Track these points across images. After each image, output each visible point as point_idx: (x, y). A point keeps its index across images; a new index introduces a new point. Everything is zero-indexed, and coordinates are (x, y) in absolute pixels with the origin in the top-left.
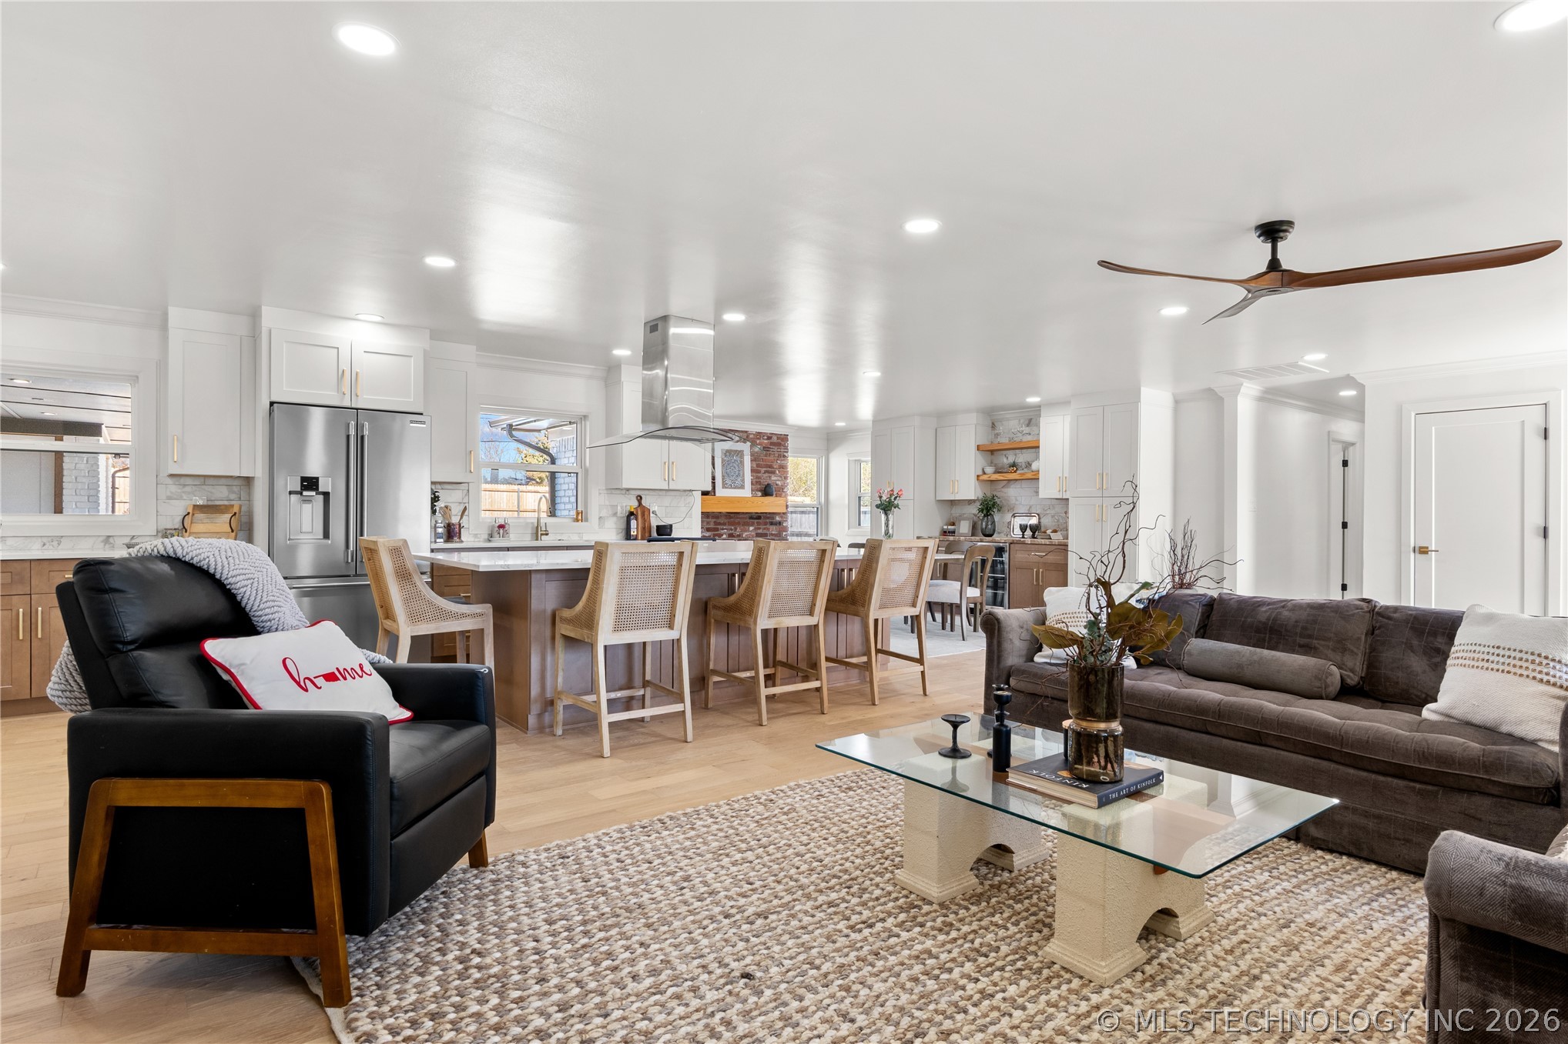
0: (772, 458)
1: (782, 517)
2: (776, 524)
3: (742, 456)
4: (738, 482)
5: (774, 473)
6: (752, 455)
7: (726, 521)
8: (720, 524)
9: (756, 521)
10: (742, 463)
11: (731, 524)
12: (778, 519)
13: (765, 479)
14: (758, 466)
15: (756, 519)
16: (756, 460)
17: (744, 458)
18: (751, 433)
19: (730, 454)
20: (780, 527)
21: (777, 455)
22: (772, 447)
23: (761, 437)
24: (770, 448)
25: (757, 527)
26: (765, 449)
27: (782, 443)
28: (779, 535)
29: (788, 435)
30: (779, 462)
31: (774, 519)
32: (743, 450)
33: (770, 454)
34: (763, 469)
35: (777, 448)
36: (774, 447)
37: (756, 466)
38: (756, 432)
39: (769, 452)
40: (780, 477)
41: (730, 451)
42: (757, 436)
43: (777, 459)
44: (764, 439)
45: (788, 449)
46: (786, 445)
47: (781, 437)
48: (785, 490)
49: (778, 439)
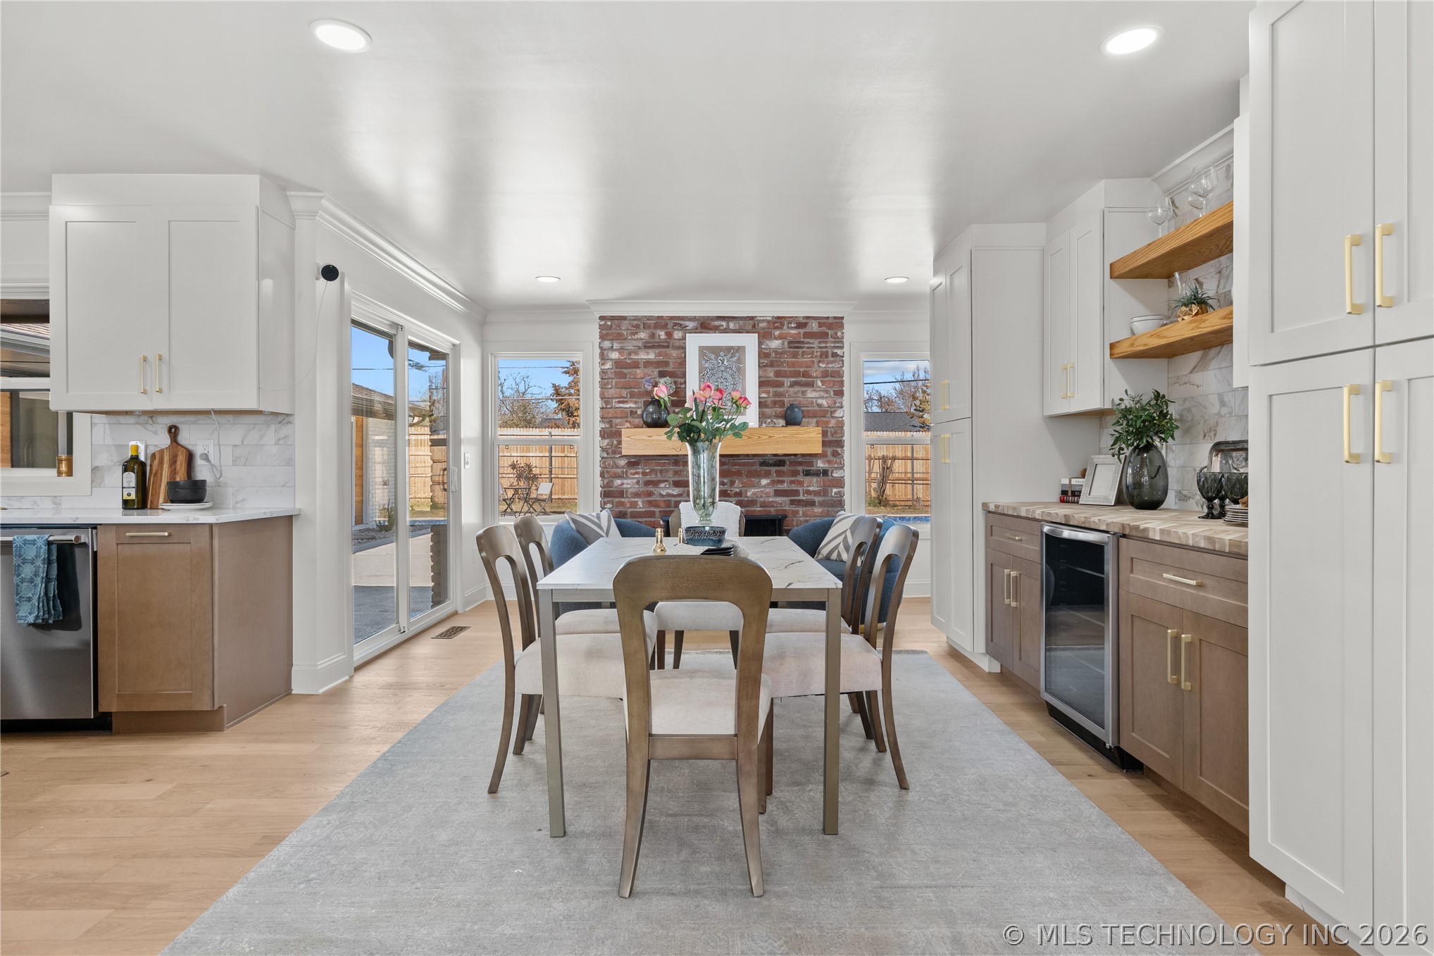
0: (807, 359)
1: (829, 462)
2: (817, 474)
3: (741, 361)
5: (811, 385)
6: (762, 354)
9: (773, 469)
10: (740, 372)
11: (724, 475)
12: (820, 464)
13: (791, 394)
14: (778, 374)
15: (775, 465)
16: (772, 365)
17: (745, 362)
18: (762, 318)
19: (717, 356)
20: (825, 478)
21: (819, 353)
22: (806, 340)
23: (782, 325)
24: (803, 342)
25: (776, 479)
26: (792, 345)
27: (830, 332)
28: (824, 492)
29: (842, 318)
30: (823, 366)
31: (812, 465)
32: (744, 347)
33: (803, 352)
34: (785, 380)
35: (820, 343)
36: (811, 341)
37: (772, 375)
38: (773, 317)
39: (801, 350)
40: (826, 391)
41: (716, 350)
42: (775, 323)
43: (819, 362)
44: (788, 328)
45: (843, 342)
46: (839, 334)
47: (828, 321)
48: (837, 415)
49: (819, 327)
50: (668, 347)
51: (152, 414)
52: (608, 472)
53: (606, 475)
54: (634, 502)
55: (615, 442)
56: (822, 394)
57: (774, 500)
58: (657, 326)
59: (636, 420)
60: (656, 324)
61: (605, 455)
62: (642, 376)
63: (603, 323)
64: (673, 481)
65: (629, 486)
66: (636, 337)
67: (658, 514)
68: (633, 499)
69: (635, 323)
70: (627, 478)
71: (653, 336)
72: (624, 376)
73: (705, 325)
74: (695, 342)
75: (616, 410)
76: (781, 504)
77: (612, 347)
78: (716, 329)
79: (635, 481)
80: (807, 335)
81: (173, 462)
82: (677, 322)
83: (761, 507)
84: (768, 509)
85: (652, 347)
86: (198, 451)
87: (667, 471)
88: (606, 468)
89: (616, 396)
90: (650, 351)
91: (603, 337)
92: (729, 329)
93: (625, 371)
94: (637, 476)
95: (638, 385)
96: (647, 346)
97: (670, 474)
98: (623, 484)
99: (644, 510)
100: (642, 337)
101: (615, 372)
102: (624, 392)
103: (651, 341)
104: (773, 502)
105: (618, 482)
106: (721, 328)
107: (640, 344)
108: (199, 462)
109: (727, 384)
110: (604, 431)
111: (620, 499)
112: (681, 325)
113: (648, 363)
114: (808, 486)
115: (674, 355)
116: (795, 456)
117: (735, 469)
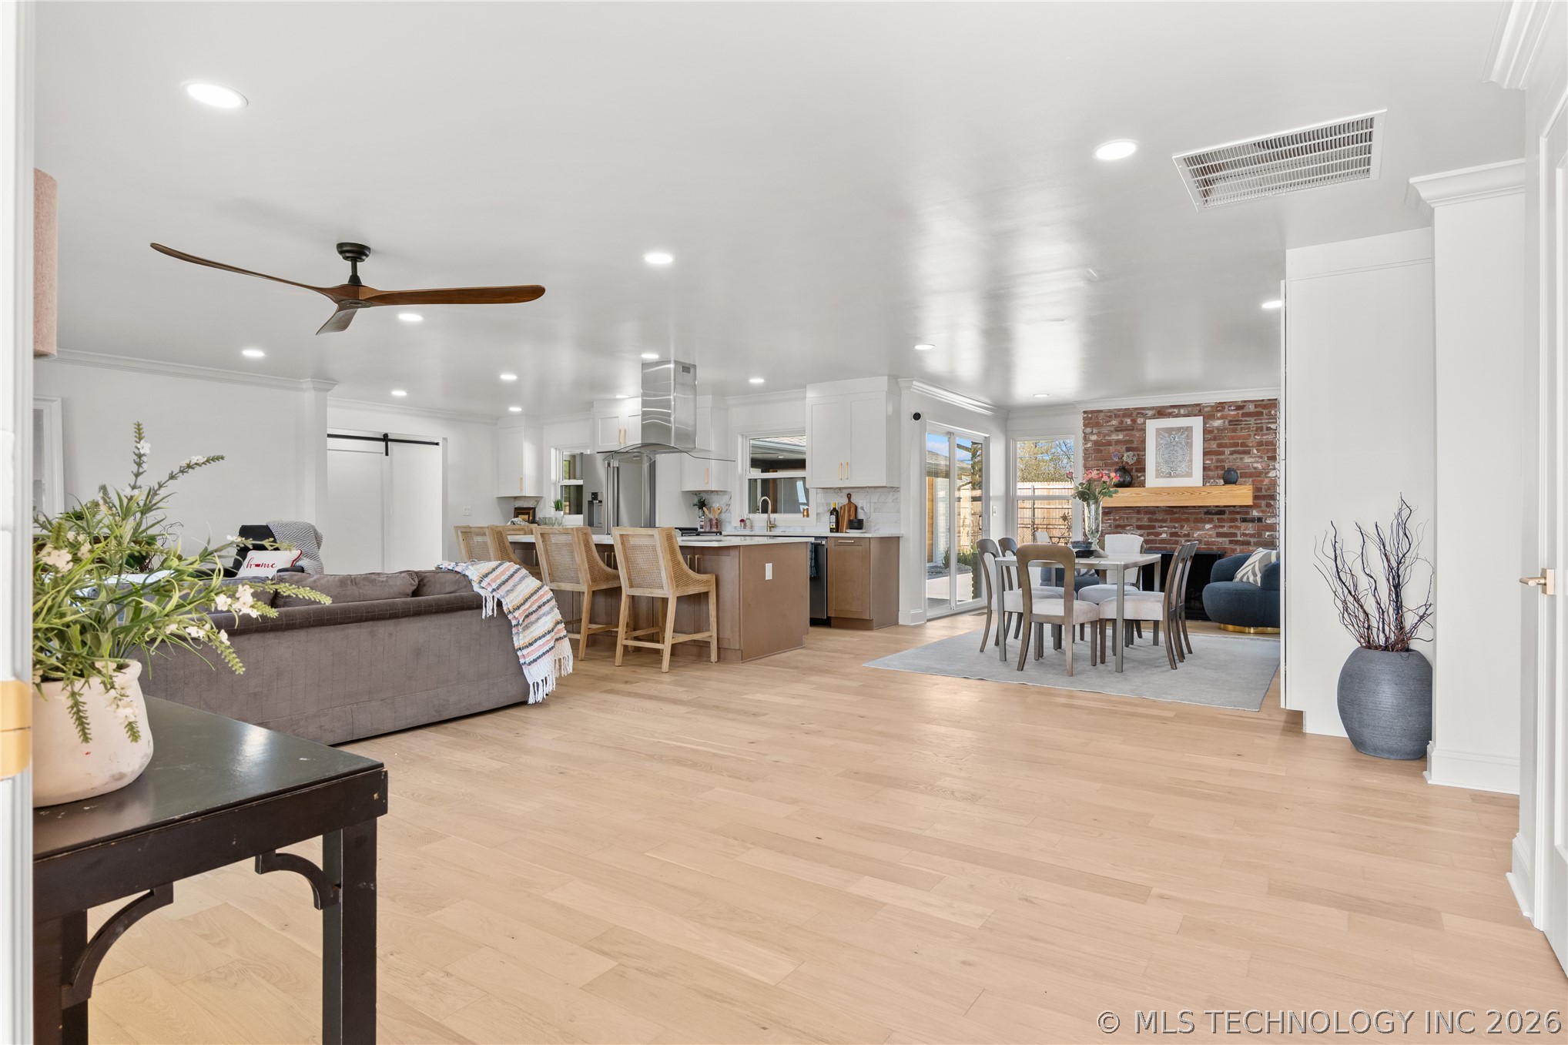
0: (1245, 433)
1: (1263, 512)
2: (1252, 520)
3: (1189, 437)
4: (1182, 469)
5: (1248, 453)
6: (1206, 431)
7: (1168, 517)
8: (1157, 520)
9: (1216, 517)
10: (1189, 443)
11: (1172, 521)
12: (1255, 513)
13: (1230, 460)
14: (1219, 445)
15: (1216, 513)
16: (1215, 439)
17: (1192, 438)
18: (1206, 405)
19: (1170, 434)
20: (1260, 524)
21: (1255, 428)
22: (1243, 419)
23: (1224, 408)
24: (1241, 421)
25: (1218, 524)
26: (1231, 423)
27: (1265, 411)
28: (1259, 535)
29: (1278, 399)
30: (1259, 437)
31: (1249, 514)
32: (1192, 427)
33: (1241, 428)
34: (1226, 449)
35: (1256, 420)
36: (1249, 419)
37: (1215, 446)
38: (1216, 403)
39: (1239, 427)
40: (1261, 457)
41: (1170, 431)
42: (1217, 407)
43: (1255, 435)
44: (1229, 410)
45: (1277, 418)
46: (1273, 412)
47: (1263, 403)
48: (1270, 475)
49: (1255, 408)
50: (1133, 430)
51: (840, 489)
56: (1257, 459)
58: (1125, 416)
60: (1124, 414)
62: (1113, 451)
63: (1086, 415)
66: (1109, 424)
69: (1109, 414)
71: (1122, 422)
72: (1101, 451)
73: (1161, 412)
74: (1152, 426)
76: (1221, 543)
77: (1092, 432)
78: (1170, 415)
79: (1108, 525)
80: (1244, 415)
81: (849, 511)
82: (1140, 412)
83: (1205, 545)
84: (1211, 546)
85: (1122, 430)
86: (859, 506)
87: (1132, 518)
89: (1095, 465)
90: (1119, 433)
91: (1086, 425)
92: (1180, 414)
93: (1101, 448)
95: (1111, 458)
96: (1117, 430)
100: (1114, 424)
101: (1094, 449)
102: (1101, 463)
103: (1120, 426)
104: (1216, 541)
106: (1174, 414)
107: (1112, 429)
108: (859, 510)
109: (1178, 454)
112: (1142, 414)
113: (1118, 442)
114: (1244, 530)
116: (1234, 506)
117: (1184, 516)
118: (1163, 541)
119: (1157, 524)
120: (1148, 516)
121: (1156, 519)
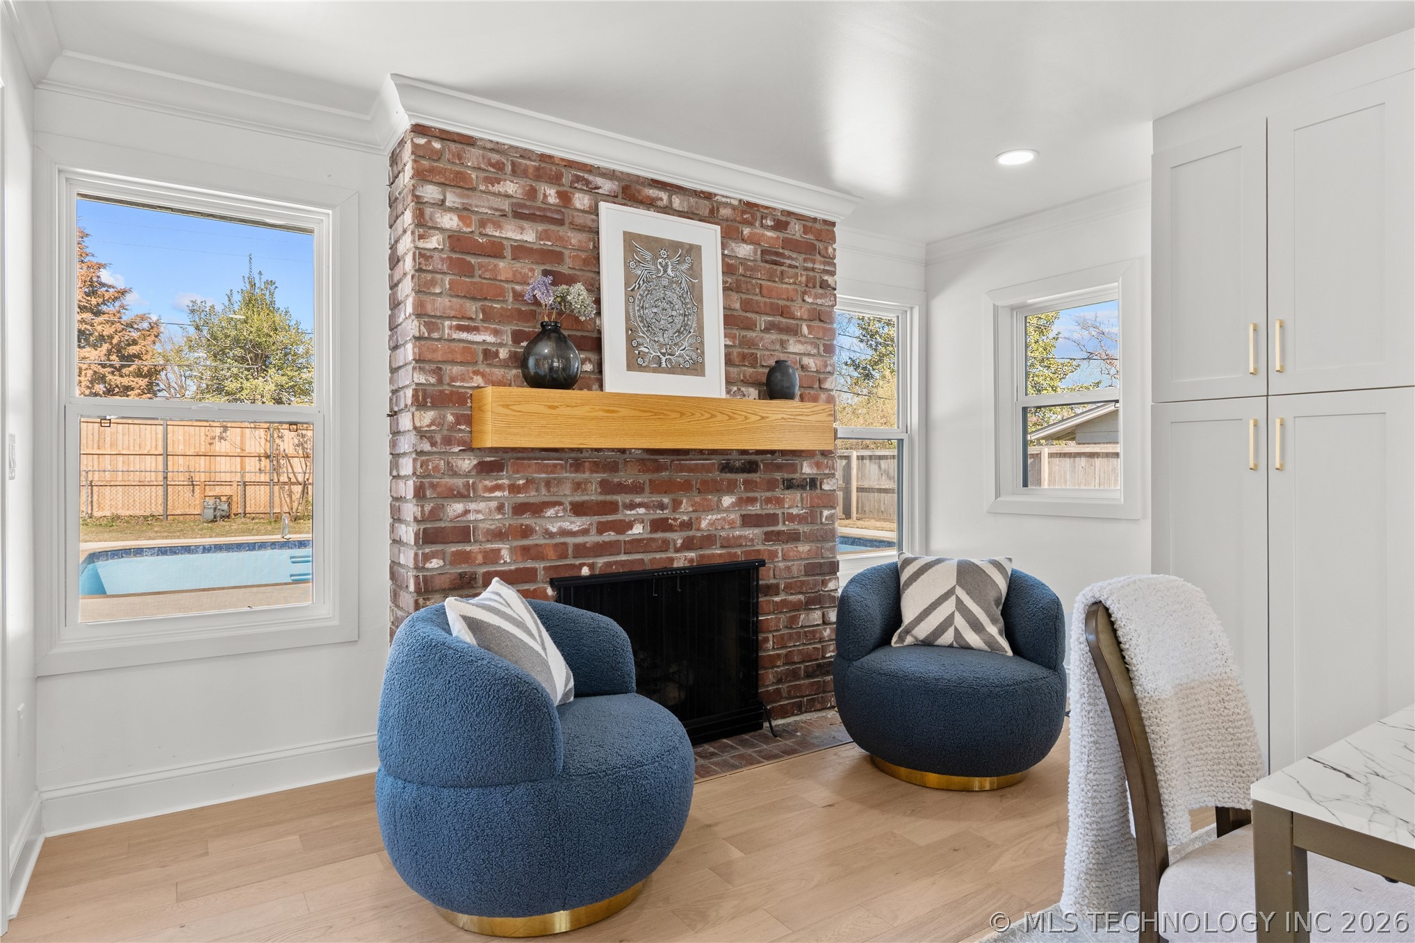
0: (788, 286)
1: (818, 465)
2: (802, 487)
3: (695, 272)
4: (683, 352)
5: (794, 331)
6: (728, 269)
7: (644, 478)
8: (621, 488)
9: (741, 477)
10: (695, 294)
11: (657, 488)
12: (807, 469)
13: (769, 347)
14: (747, 306)
15: (743, 470)
16: (740, 289)
17: (701, 275)
18: (724, 200)
19: (656, 256)
20: (813, 493)
21: (804, 279)
22: (787, 253)
23: (755, 218)
24: (782, 255)
25: (745, 495)
26: (768, 258)
27: (817, 245)
28: (811, 516)
29: (833, 224)
30: (810, 300)
31: (795, 471)
32: (699, 247)
33: (782, 273)
34: (758, 318)
35: (805, 260)
36: (794, 255)
37: (740, 306)
38: (740, 201)
39: (779, 268)
40: (814, 345)
41: (654, 244)
42: (744, 212)
43: (804, 293)
44: (762, 226)
45: (834, 265)
46: (830, 250)
47: (815, 225)
48: (827, 385)
49: (805, 233)
50: (560, 222)
52: (433, 486)
53: (428, 493)
54: (493, 550)
55: (450, 418)
56: (809, 348)
57: (742, 533)
58: (539, 175)
59: (496, 371)
60: (538, 169)
61: (427, 447)
62: (510, 276)
63: (421, 141)
64: (571, 503)
65: (480, 517)
66: (497, 188)
67: (541, 574)
68: (489, 546)
69: (495, 157)
70: (477, 498)
71: (532, 193)
72: (467, 270)
73: (630, 191)
74: (615, 222)
75: (453, 344)
76: (752, 540)
77: (443, 201)
78: (650, 204)
79: (494, 504)
82: (581, 175)
83: (722, 547)
84: (733, 551)
85: (531, 218)
87: (560, 482)
88: (429, 476)
89: (452, 313)
90: (526, 224)
91: (421, 176)
92: (672, 208)
93: (473, 260)
94: (498, 494)
95: (499, 295)
96: (520, 214)
97: (567, 489)
98: (467, 512)
99: (513, 568)
100: (510, 192)
101: (450, 258)
102: (472, 308)
103: (528, 203)
104: (740, 537)
105: (457, 507)
106: (659, 203)
107: (506, 205)
109: (674, 313)
110: (424, 391)
111: (460, 547)
112: (587, 182)
113: (521, 251)
114: (789, 508)
115: (574, 241)
116: (772, 452)
117: (681, 477)
118: (636, 545)
119: (619, 498)
120: (598, 477)
121: (620, 484)
